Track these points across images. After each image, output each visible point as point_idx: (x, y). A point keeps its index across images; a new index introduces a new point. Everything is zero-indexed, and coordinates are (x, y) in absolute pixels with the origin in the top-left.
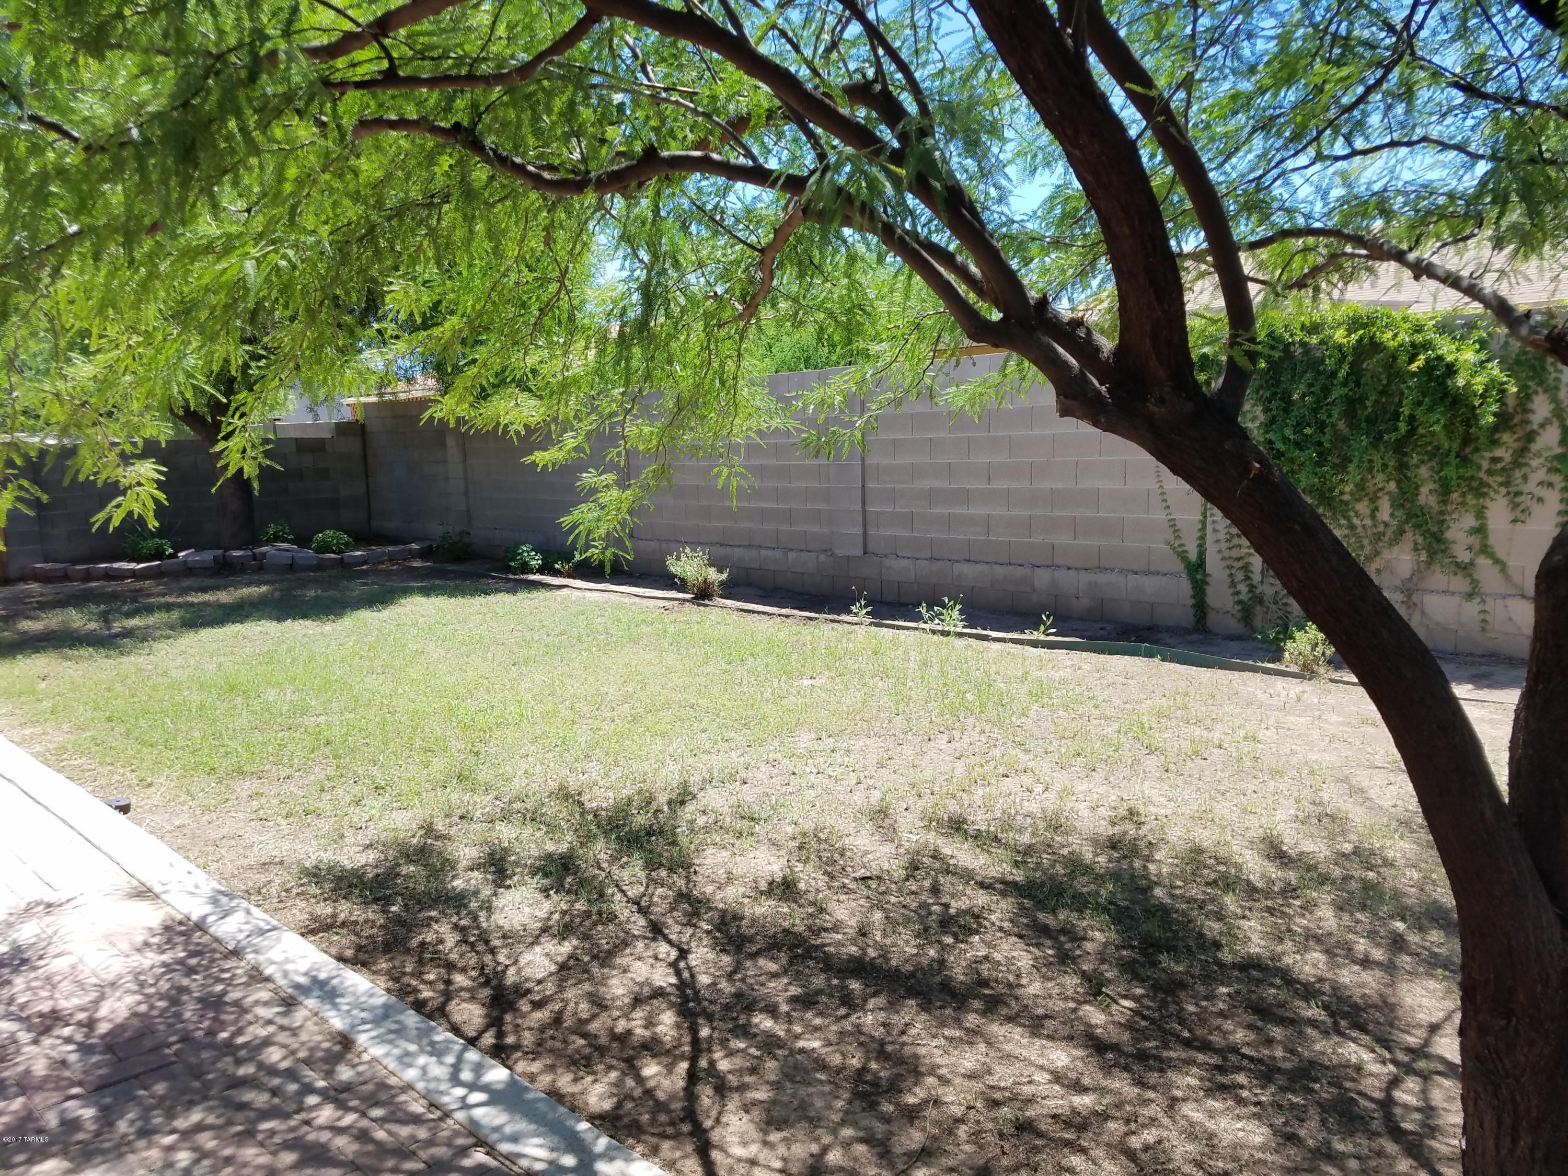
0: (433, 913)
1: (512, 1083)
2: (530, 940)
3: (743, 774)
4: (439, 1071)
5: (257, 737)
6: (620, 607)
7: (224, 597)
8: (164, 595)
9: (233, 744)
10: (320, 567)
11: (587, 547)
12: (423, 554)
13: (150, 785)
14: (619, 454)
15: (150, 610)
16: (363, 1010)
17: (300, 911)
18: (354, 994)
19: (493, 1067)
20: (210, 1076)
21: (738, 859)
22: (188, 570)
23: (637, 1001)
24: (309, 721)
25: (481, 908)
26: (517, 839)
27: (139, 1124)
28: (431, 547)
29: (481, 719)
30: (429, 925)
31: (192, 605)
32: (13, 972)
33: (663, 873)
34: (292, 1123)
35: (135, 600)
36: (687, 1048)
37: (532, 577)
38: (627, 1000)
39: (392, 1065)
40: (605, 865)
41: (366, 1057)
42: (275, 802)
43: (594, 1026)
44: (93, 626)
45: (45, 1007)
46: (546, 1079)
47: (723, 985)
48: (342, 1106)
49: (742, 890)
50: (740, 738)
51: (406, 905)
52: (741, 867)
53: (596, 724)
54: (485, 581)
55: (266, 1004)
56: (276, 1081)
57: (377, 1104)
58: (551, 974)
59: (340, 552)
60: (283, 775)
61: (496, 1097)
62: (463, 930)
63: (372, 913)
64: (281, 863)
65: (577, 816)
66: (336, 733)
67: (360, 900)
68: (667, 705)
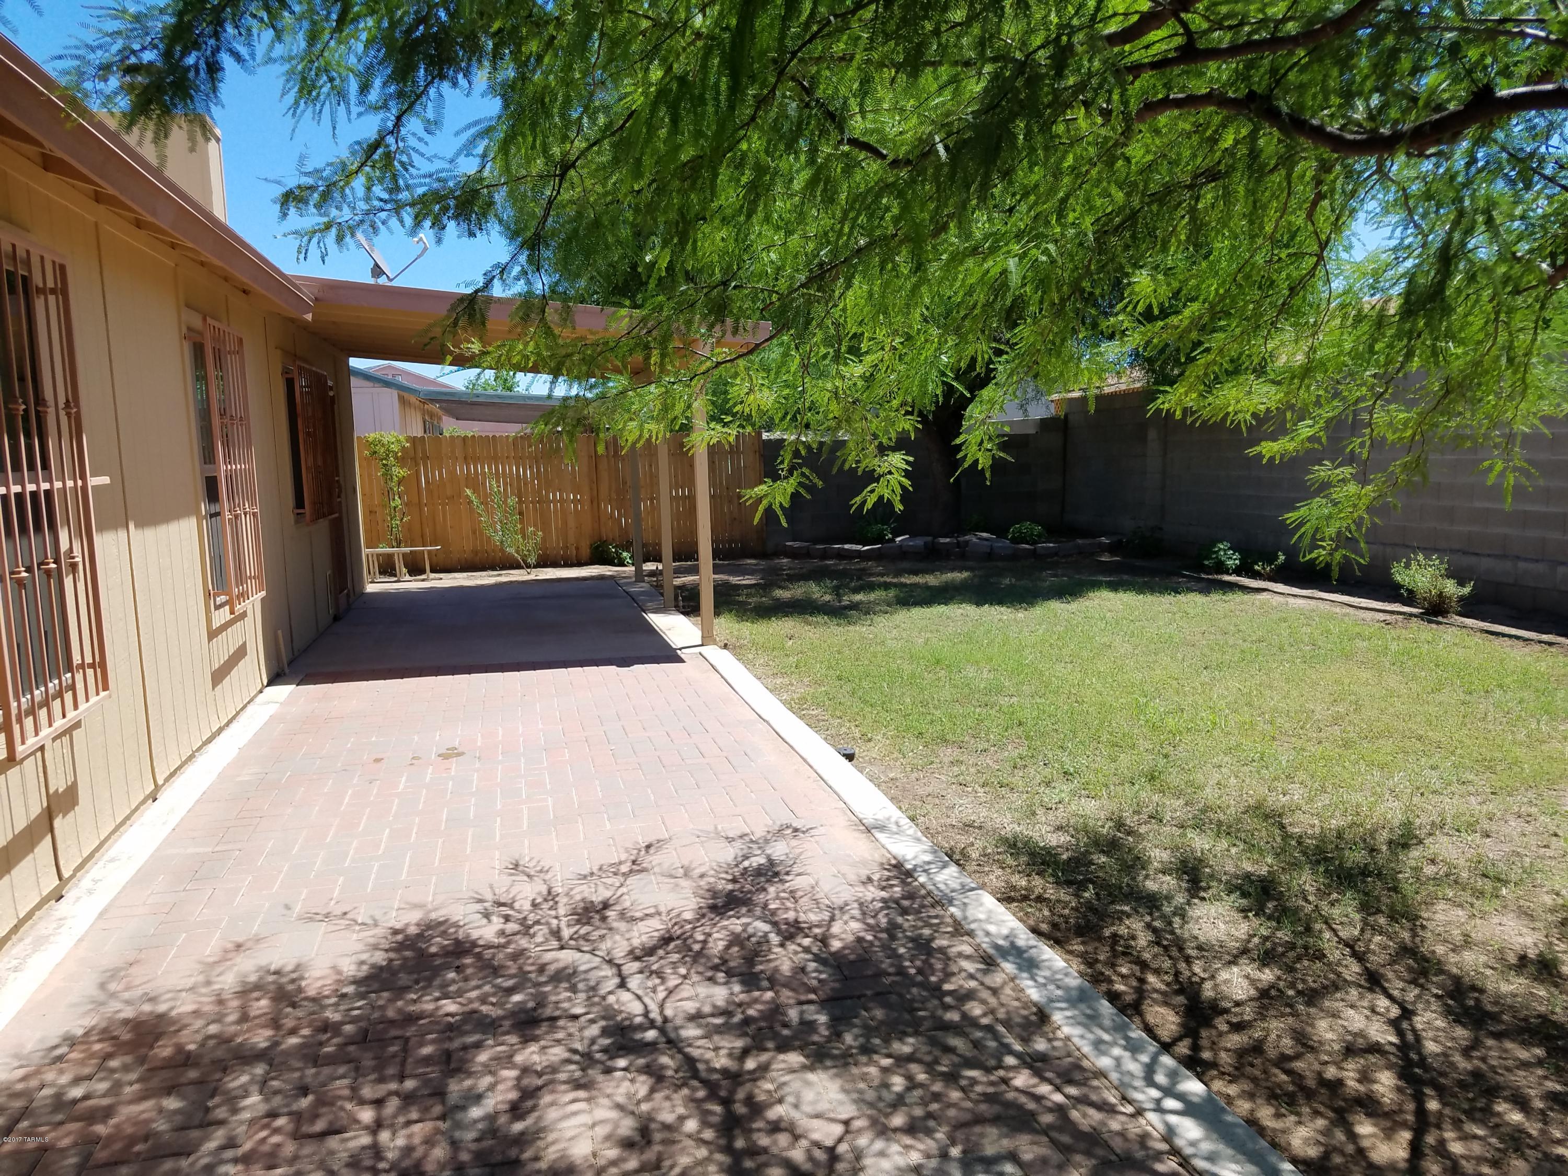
0: (1127, 908)
1: (1209, 1099)
2: (1228, 958)
3: (1485, 824)
4: (1134, 1067)
5: (958, 709)
6: (1331, 617)
7: (932, 580)
8: (882, 575)
9: (938, 713)
10: (1015, 557)
11: (1314, 547)
12: (1112, 549)
13: (870, 740)
14: (1362, 445)
15: (871, 587)
16: (1058, 987)
17: (996, 877)
18: (1049, 968)
19: (1188, 1077)
20: (921, 1013)
21: (1478, 921)
22: (903, 554)
23: (1350, 1051)
24: (1004, 701)
25: (1175, 914)
26: (1210, 850)
27: (861, 1040)
28: (1120, 541)
29: (1170, 722)
30: (1120, 919)
31: (905, 585)
32: (768, 881)
33: (1382, 920)
34: (992, 1078)
35: (859, 578)
36: (1410, 1118)
37: (1227, 578)
38: (1336, 1047)
39: (1087, 1049)
40: (1311, 898)
41: (1059, 1034)
42: (972, 770)
43: (1299, 1065)
44: (827, 598)
45: (791, 915)
46: (1244, 1106)
47: (1457, 1058)
48: (1038, 1074)
49: (1483, 959)
50: (1481, 782)
51: (1097, 894)
52: (1481, 930)
53: (1299, 744)
54: (1175, 579)
55: (968, 957)
56: (979, 1034)
57: (1070, 1082)
58: (1251, 999)
59: (1034, 543)
60: (980, 747)
61: (1191, 1109)
62: (1155, 931)
63: (1064, 894)
64: (980, 828)
65: (1279, 839)
66: (1028, 714)
67: (1051, 880)
68: (1387, 733)
